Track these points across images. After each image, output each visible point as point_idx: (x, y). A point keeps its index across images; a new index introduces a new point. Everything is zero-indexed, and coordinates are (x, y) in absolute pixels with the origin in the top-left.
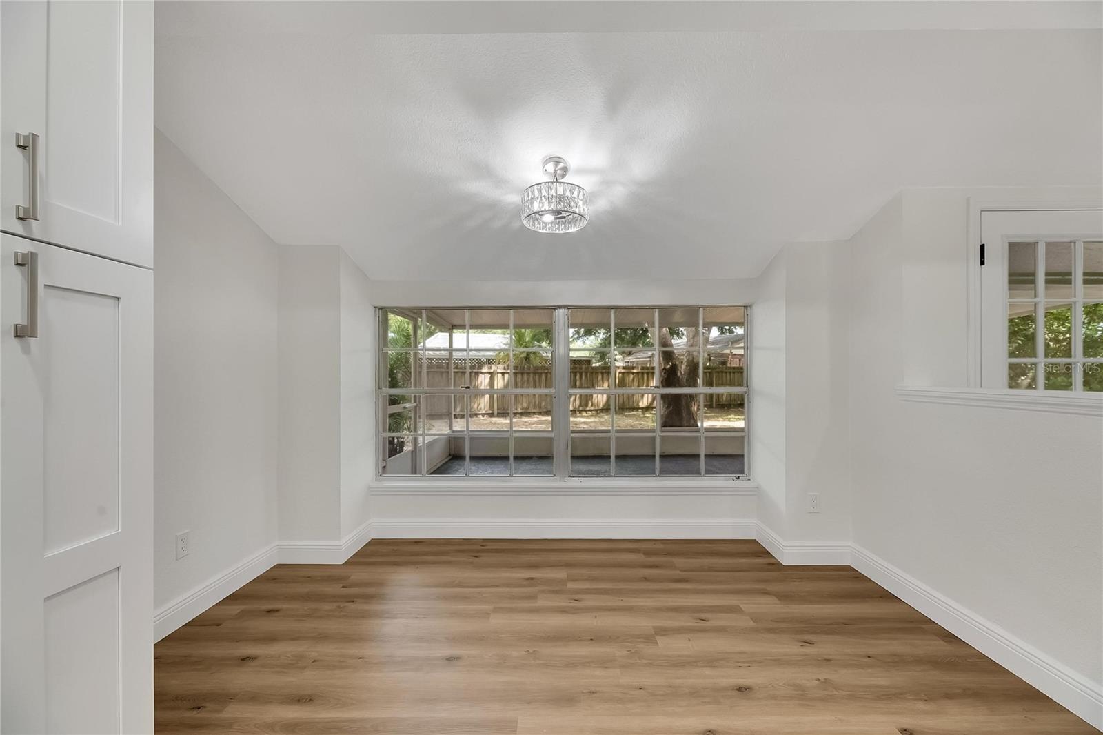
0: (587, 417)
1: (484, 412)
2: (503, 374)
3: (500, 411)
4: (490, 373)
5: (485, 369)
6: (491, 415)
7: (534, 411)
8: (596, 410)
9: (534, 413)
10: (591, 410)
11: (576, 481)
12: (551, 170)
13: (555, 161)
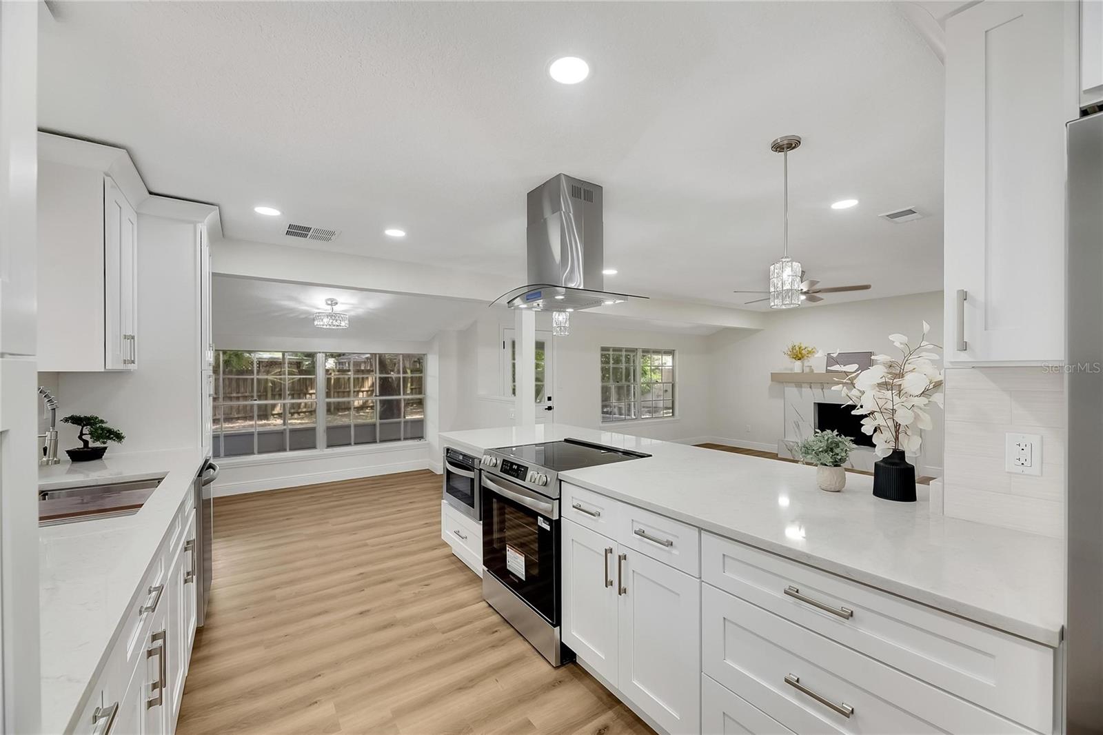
0: (302, 418)
7: (236, 416)
9: (238, 419)
11: (330, 451)
12: (329, 302)
13: (332, 300)
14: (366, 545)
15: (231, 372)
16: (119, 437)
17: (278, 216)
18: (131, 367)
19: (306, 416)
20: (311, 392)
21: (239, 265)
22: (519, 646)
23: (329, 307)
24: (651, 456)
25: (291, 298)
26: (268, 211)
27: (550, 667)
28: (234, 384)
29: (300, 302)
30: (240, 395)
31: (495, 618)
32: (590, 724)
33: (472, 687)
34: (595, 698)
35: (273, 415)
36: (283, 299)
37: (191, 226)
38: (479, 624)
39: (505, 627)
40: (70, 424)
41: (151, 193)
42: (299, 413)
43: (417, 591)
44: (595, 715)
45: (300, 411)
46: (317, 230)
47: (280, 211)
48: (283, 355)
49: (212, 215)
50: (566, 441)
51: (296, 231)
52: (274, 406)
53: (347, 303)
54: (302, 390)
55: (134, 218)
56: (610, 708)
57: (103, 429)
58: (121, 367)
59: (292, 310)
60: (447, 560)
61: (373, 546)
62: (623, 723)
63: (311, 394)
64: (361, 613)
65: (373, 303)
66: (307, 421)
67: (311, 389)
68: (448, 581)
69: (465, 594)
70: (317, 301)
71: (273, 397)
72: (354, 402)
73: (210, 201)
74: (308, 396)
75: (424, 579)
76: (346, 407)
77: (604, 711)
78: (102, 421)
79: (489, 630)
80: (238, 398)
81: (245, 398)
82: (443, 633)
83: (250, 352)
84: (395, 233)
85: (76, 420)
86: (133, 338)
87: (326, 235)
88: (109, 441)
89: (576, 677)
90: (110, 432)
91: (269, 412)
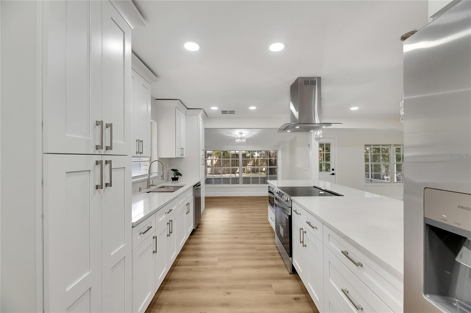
0: (245, 174)
1: (209, 173)
2: (216, 160)
3: (215, 173)
4: (211, 159)
5: (209, 158)
6: (211, 174)
7: (226, 172)
8: (248, 172)
9: (226, 173)
10: (246, 172)
11: (243, 185)
12: (240, 133)
13: (241, 133)
14: (246, 218)
15: (224, 158)
16: (181, 175)
17: (218, 109)
18: (183, 156)
19: (247, 174)
20: (248, 165)
21: (213, 125)
22: (281, 262)
23: (240, 135)
24: (344, 196)
25: (230, 133)
26: (214, 108)
27: (288, 273)
28: (225, 162)
29: (232, 134)
30: (227, 165)
31: (276, 251)
32: (293, 295)
33: (258, 268)
34: (300, 288)
35: (237, 172)
36: (226, 133)
37: (197, 116)
38: (270, 251)
39: (278, 255)
40: (172, 171)
41: (188, 109)
42: (244, 172)
43: (254, 235)
44: (296, 293)
45: (245, 171)
46: (229, 111)
47: (217, 107)
48: (235, 152)
49: (202, 112)
50: (314, 187)
51: (224, 112)
52: (237, 169)
53: (246, 134)
54: (246, 164)
55: (184, 116)
56: (304, 294)
57: (178, 172)
58: (180, 156)
59: (230, 137)
60: (269, 228)
61: (247, 219)
62: (307, 300)
63: (248, 166)
64: (235, 237)
65: (254, 133)
66: (246, 175)
67: (248, 164)
68: (266, 235)
69: (270, 241)
70: (236, 133)
71: (236, 166)
72: (263, 169)
73: (201, 108)
74: (247, 166)
75: (258, 233)
76: (257, 171)
77: (301, 293)
78: (178, 171)
79: (274, 254)
80: (226, 166)
81: (228, 166)
82: (257, 250)
83: (230, 151)
84: (253, 108)
85: (173, 170)
86: (183, 149)
87: (232, 112)
88: (179, 176)
89: (297, 279)
90: (179, 173)
91: (235, 172)
